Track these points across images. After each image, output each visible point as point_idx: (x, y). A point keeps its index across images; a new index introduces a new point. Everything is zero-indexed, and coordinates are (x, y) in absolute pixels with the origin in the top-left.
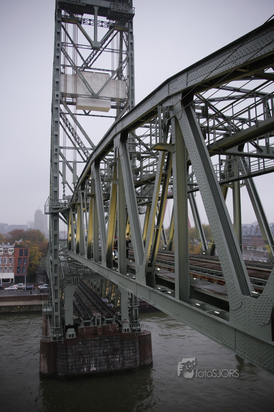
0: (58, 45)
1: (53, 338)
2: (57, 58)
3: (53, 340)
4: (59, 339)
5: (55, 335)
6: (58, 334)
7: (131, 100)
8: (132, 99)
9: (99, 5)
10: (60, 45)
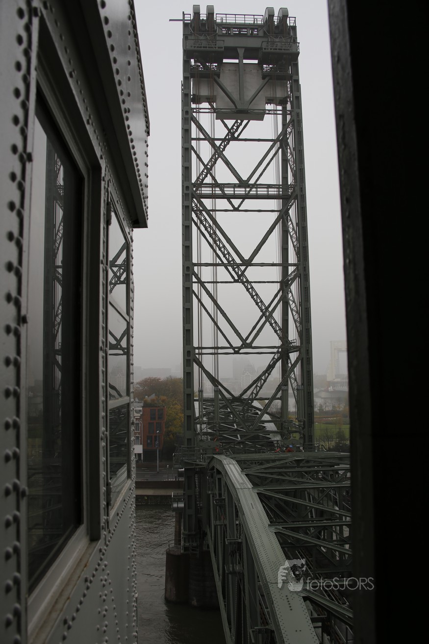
0: (187, 112)
1: (185, 547)
2: (186, 132)
3: (185, 551)
4: (193, 550)
5: (187, 544)
6: (192, 542)
7: (300, 186)
8: (301, 184)
9: (245, 46)
10: (189, 112)
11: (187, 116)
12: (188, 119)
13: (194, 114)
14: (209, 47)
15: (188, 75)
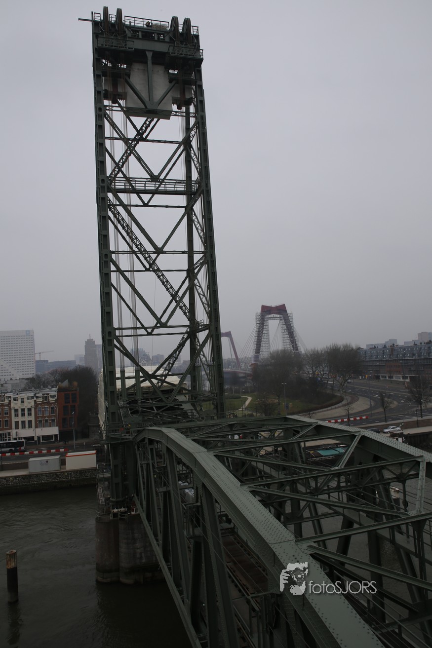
0: (100, 109)
2: (100, 128)
3: (114, 517)
4: (121, 516)
5: (115, 511)
6: (120, 508)
8: (206, 181)
9: (153, 49)
10: (102, 109)
11: (100, 113)
12: (101, 116)
13: (107, 112)
14: (120, 47)
15: (100, 73)
